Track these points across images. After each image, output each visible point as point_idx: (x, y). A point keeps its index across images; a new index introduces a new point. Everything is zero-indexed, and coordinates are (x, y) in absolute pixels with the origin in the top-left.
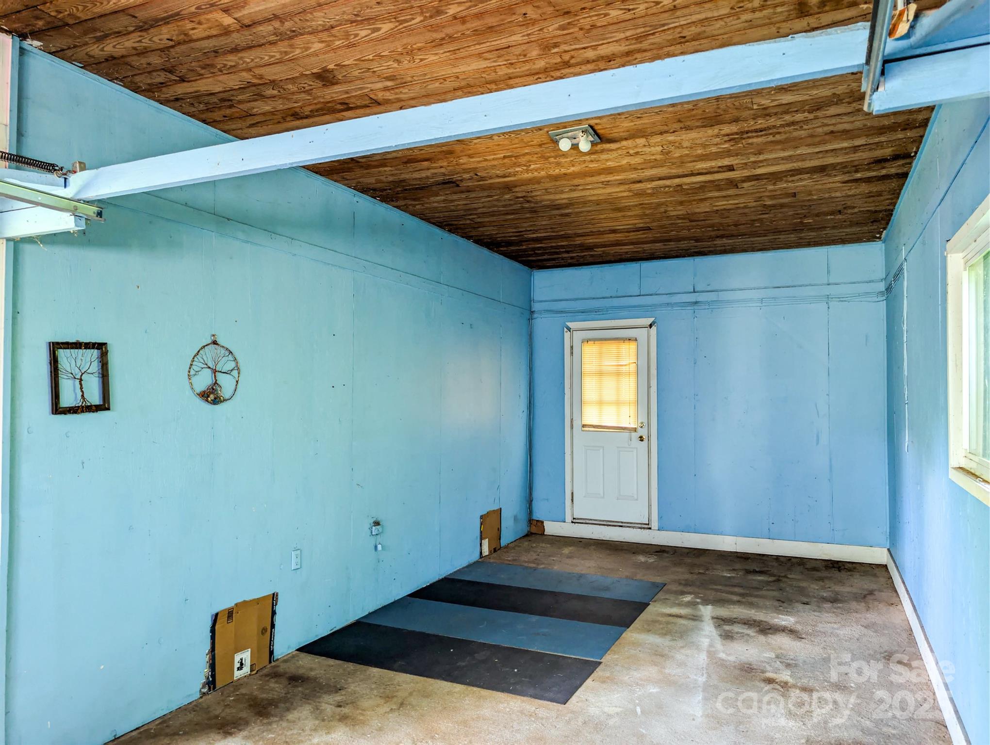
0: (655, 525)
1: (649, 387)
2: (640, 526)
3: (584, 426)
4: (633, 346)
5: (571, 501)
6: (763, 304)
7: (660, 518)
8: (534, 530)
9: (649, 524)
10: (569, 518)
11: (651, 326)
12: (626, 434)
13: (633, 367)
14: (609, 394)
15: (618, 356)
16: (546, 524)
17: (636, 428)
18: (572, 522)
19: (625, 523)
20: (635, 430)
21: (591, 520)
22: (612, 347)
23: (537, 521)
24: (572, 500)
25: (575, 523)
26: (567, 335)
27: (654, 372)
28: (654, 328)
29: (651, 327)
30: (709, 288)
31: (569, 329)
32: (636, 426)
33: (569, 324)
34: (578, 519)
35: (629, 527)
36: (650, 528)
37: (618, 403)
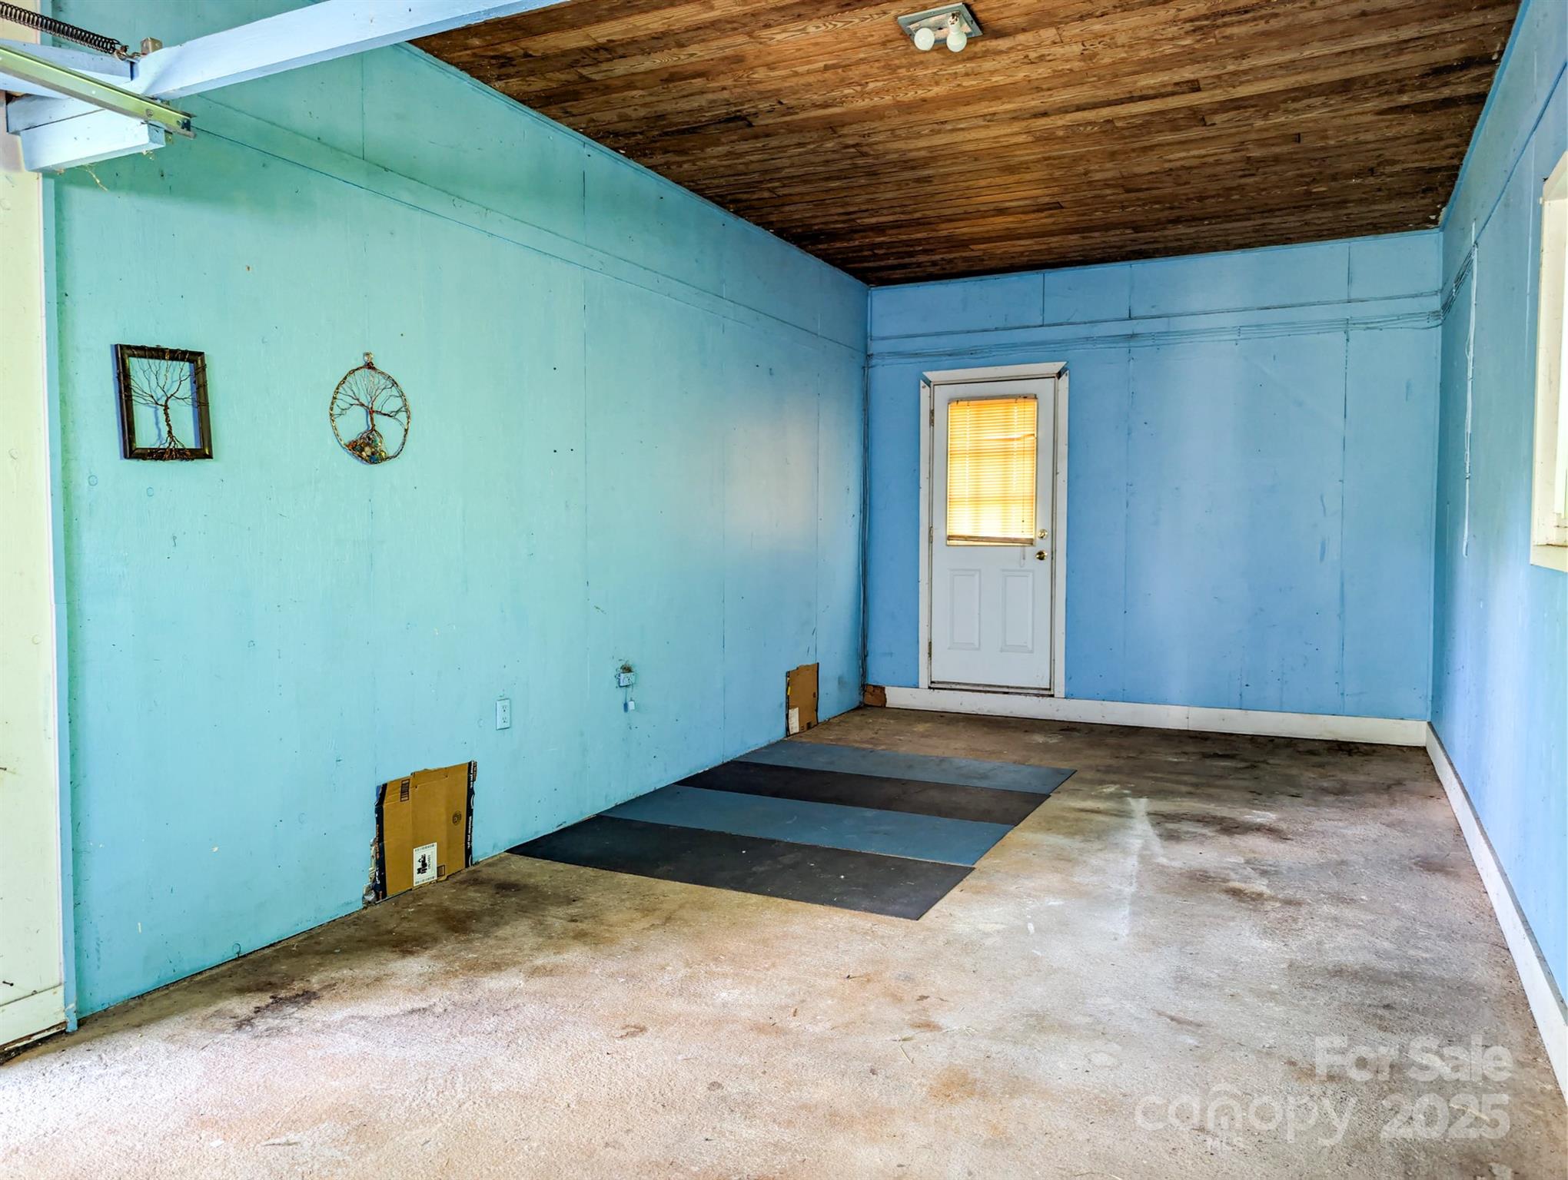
0: (1060, 689)
1: (1055, 473)
2: (1035, 692)
3: (950, 538)
4: (1030, 407)
5: (927, 655)
6: (1242, 337)
7: (1068, 678)
8: (870, 699)
9: (1050, 689)
10: (924, 682)
11: (1059, 375)
12: (1017, 550)
13: (1030, 442)
14: (991, 486)
15: (1007, 425)
16: (889, 691)
17: (1032, 540)
18: (930, 688)
19: (1012, 687)
20: (1031, 542)
21: (959, 683)
22: (996, 410)
23: (874, 686)
24: (930, 654)
25: (934, 689)
26: (925, 392)
27: (1063, 449)
28: (1065, 378)
29: (1059, 378)
30: (1154, 312)
31: (928, 383)
32: (1032, 537)
33: (930, 375)
34: (939, 683)
35: (1020, 694)
36: (1052, 696)
37: (1005, 500)
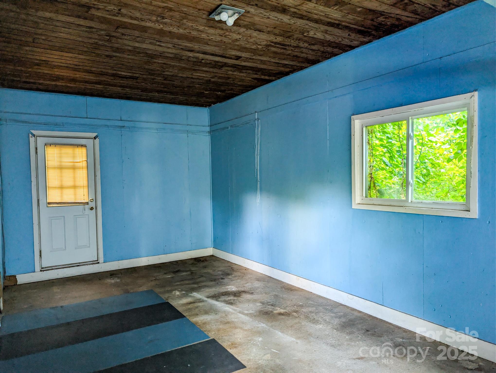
0: (101, 260)
1: (95, 176)
2: (92, 263)
3: (49, 203)
4: (84, 150)
5: (39, 256)
6: (158, 132)
7: (105, 255)
8: (8, 283)
9: (98, 260)
10: (38, 268)
11: (95, 138)
12: (81, 207)
13: (85, 164)
14: (68, 181)
15: (74, 156)
16: (18, 277)
17: (88, 202)
18: (41, 271)
19: (81, 263)
20: (87, 203)
21: (56, 266)
22: (68, 150)
23: (9, 276)
24: (41, 256)
25: (43, 271)
26: (32, 140)
27: (98, 167)
28: (97, 140)
29: (95, 139)
30: (129, 119)
31: (34, 135)
32: (88, 201)
33: (32, 131)
34: (46, 268)
35: (86, 265)
36: (99, 263)
37: (75, 187)
